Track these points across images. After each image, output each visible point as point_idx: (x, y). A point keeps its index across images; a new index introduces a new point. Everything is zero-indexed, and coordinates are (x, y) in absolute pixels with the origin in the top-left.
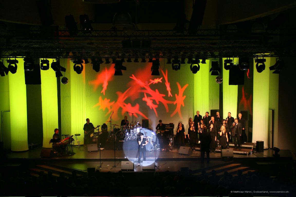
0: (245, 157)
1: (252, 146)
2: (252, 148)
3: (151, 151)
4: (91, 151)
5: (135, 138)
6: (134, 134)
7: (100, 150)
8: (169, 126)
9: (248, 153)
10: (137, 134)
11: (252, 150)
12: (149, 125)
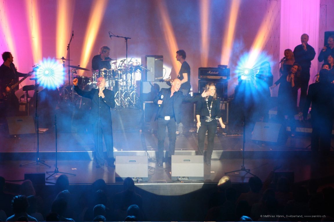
12: (164, 70)
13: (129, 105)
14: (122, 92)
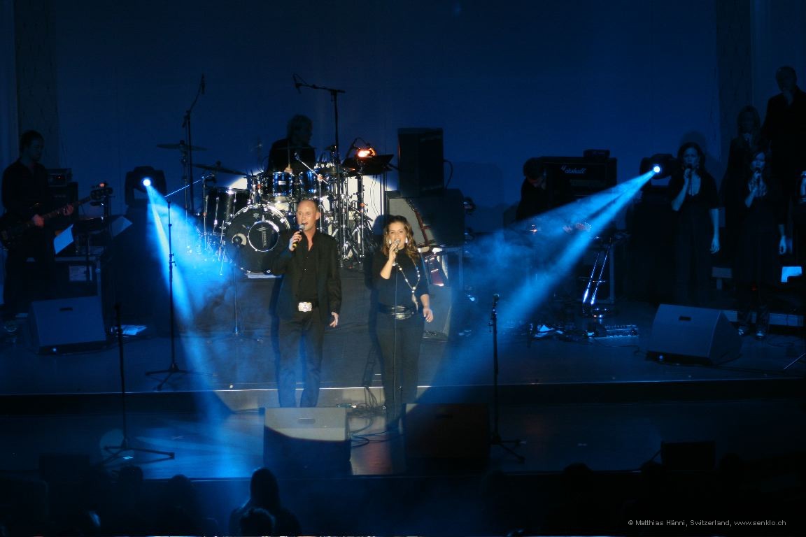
4: (65, 349)
5: (355, 257)
6: (349, 230)
7: (121, 340)
10: (366, 230)
12: (446, 166)
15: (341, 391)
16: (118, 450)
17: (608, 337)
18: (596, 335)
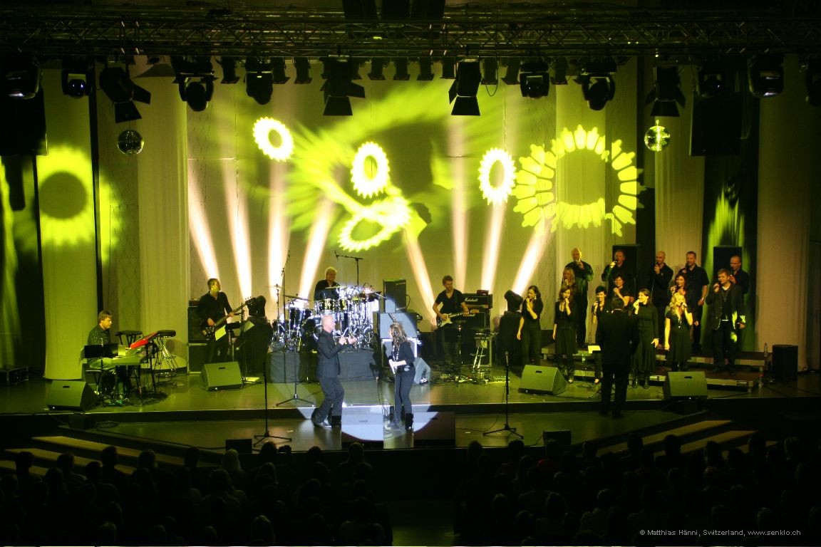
0: (740, 397)
1: (760, 363)
2: (761, 369)
3: (421, 384)
4: (221, 388)
7: (247, 384)
8: (476, 300)
9: (751, 384)
11: (761, 376)
12: (407, 297)
13: (362, 345)
14: (353, 329)
15: (369, 408)
16: (262, 438)
17: (495, 382)
18: (489, 381)
